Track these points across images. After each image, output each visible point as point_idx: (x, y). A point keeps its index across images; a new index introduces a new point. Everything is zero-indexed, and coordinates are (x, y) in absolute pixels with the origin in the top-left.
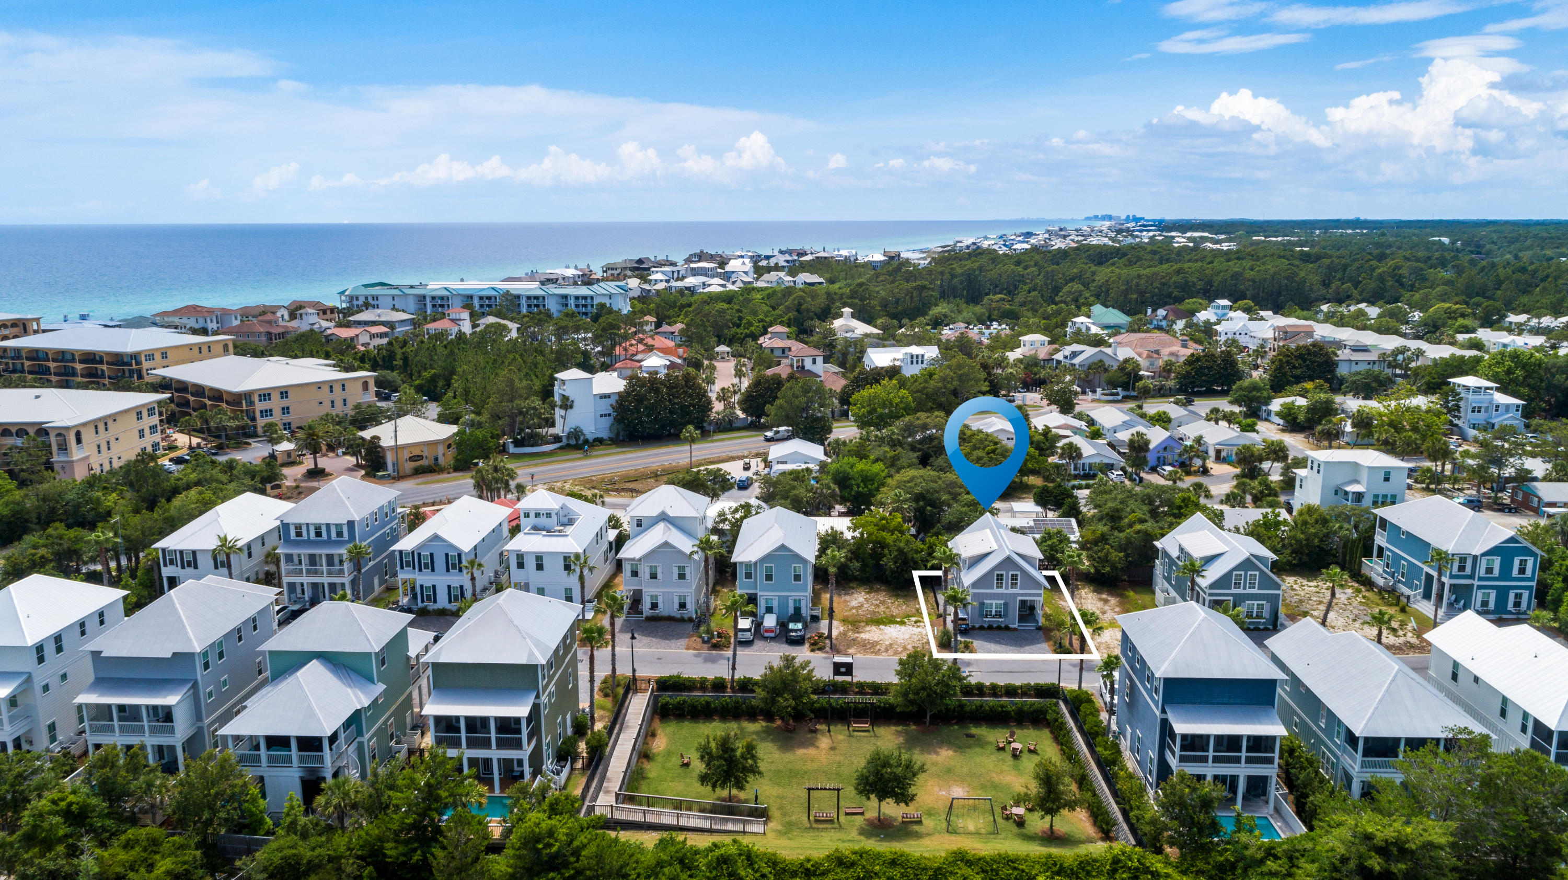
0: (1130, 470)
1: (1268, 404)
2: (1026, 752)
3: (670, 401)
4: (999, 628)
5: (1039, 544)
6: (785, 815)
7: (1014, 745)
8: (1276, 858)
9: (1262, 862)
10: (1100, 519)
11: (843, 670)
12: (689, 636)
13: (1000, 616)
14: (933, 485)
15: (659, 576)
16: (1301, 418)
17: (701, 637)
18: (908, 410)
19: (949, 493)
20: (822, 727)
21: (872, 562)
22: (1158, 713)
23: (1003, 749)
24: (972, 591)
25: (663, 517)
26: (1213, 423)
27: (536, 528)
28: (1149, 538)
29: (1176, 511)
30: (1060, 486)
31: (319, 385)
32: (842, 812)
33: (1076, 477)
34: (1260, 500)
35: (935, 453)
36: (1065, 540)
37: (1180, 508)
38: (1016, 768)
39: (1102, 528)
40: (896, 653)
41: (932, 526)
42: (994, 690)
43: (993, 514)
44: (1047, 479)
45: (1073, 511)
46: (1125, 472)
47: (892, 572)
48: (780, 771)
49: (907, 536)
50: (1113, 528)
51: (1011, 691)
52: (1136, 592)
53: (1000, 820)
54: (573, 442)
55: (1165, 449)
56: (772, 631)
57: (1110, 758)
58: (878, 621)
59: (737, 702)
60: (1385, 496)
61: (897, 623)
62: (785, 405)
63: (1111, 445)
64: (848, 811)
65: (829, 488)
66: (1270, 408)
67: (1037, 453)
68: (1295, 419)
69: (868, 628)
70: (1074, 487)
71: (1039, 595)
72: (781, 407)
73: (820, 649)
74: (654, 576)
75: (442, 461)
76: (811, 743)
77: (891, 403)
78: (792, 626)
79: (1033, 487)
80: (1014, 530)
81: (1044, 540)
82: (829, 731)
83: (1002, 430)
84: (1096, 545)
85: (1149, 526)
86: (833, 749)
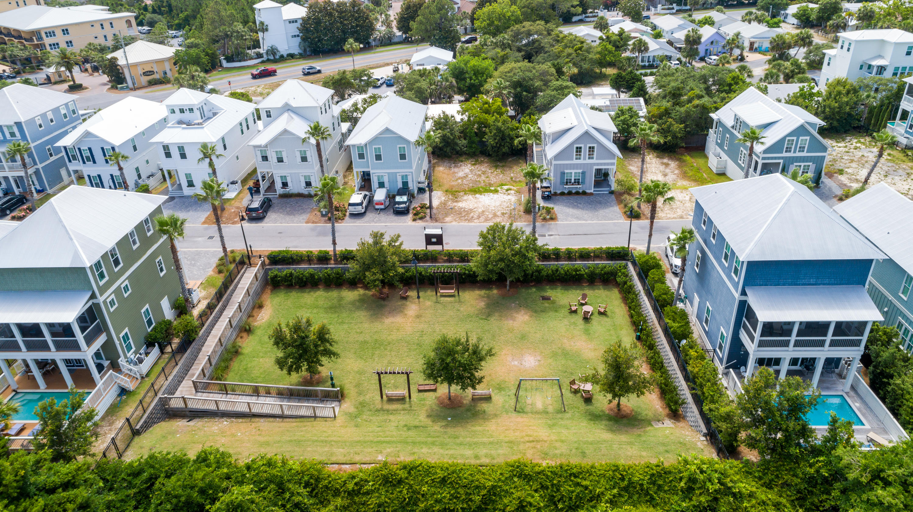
0: (684, 60)
1: (785, 9)
2: (596, 314)
3: (341, 23)
4: (577, 193)
5: (614, 119)
6: (360, 393)
7: (586, 308)
8: (887, 483)
9: (869, 486)
10: (664, 97)
11: (434, 240)
12: (312, 210)
13: (579, 183)
14: (528, 74)
15: (285, 159)
16: (813, 17)
17: (320, 211)
18: (518, 21)
19: (542, 80)
20: (412, 294)
21: (477, 139)
22: (737, 295)
23: (575, 312)
24: (554, 162)
25: (287, 108)
26: (746, 23)
27: (180, 122)
28: (705, 110)
29: (727, 88)
30: (631, 72)
31: (92, 24)
32: (414, 389)
33: (644, 67)
34: (792, 77)
35: (536, 53)
36: (633, 114)
37: (730, 85)
38: (587, 332)
39: (666, 104)
40: (486, 220)
41: (528, 108)
42: (570, 255)
43: (577, 96)
44: (620, 68)
45: (642, 92)
46: (681, 62)
47: (493, 147)
48: (366, 342)
49: (505, 117)
50: (675, 104)
51: (584, 255)
52: (691, 157)
53: (567, 394)
54: (271, 57)
55: (712, 43)
56: (382, 204)
57: (679, 331)
58: (475, 191)
59: (338, 274)
60: (904, 68)
61: (491, 191)
62: (424, 20)
63: (670, 43)
64: (422, 388)
65: (447, 80)
66: (787, 12)
67: (614, 49)
68: (808, 18)
69: (465, 197)
70: (641, 74)
71: (613, 164)
72: (421, 23)
73: (421, 218)
74: (280, 160)
75: (169, 74)
76: (399, 310)
77: (504, 16)
78: (398, 199)
79: (610, 75)
80: (593, 108)
81: (617, 115)
82: (419, 297)
83: (588, 35)
84: (660, 118)
85: (706, 100)
86: (418, 316)
